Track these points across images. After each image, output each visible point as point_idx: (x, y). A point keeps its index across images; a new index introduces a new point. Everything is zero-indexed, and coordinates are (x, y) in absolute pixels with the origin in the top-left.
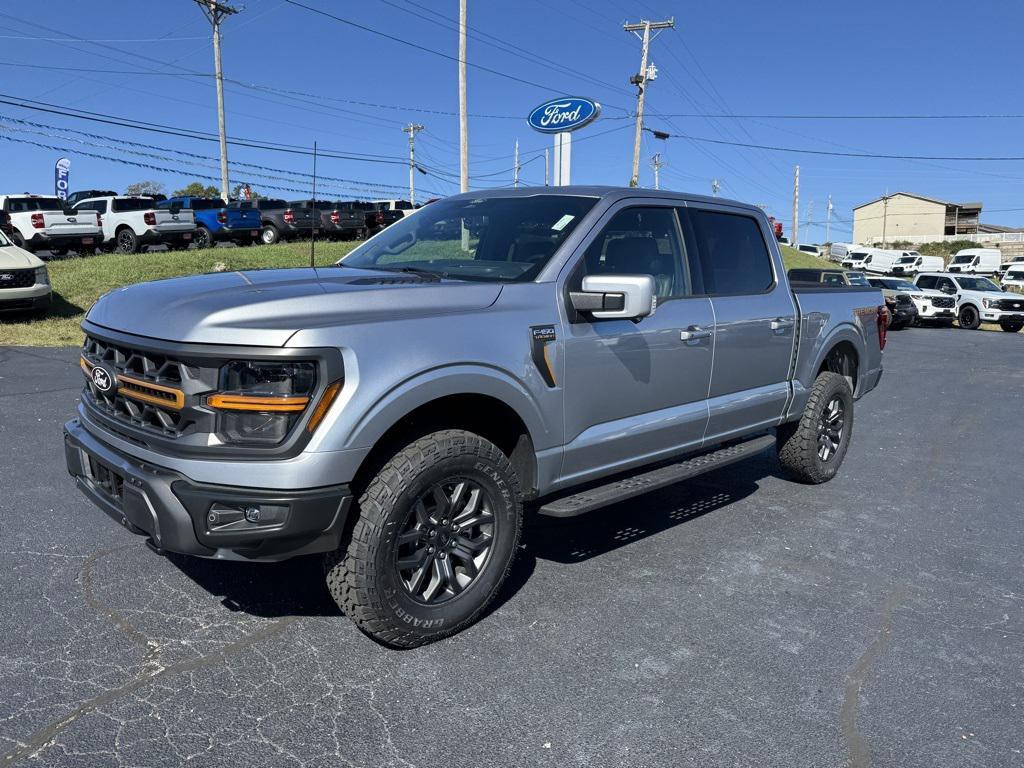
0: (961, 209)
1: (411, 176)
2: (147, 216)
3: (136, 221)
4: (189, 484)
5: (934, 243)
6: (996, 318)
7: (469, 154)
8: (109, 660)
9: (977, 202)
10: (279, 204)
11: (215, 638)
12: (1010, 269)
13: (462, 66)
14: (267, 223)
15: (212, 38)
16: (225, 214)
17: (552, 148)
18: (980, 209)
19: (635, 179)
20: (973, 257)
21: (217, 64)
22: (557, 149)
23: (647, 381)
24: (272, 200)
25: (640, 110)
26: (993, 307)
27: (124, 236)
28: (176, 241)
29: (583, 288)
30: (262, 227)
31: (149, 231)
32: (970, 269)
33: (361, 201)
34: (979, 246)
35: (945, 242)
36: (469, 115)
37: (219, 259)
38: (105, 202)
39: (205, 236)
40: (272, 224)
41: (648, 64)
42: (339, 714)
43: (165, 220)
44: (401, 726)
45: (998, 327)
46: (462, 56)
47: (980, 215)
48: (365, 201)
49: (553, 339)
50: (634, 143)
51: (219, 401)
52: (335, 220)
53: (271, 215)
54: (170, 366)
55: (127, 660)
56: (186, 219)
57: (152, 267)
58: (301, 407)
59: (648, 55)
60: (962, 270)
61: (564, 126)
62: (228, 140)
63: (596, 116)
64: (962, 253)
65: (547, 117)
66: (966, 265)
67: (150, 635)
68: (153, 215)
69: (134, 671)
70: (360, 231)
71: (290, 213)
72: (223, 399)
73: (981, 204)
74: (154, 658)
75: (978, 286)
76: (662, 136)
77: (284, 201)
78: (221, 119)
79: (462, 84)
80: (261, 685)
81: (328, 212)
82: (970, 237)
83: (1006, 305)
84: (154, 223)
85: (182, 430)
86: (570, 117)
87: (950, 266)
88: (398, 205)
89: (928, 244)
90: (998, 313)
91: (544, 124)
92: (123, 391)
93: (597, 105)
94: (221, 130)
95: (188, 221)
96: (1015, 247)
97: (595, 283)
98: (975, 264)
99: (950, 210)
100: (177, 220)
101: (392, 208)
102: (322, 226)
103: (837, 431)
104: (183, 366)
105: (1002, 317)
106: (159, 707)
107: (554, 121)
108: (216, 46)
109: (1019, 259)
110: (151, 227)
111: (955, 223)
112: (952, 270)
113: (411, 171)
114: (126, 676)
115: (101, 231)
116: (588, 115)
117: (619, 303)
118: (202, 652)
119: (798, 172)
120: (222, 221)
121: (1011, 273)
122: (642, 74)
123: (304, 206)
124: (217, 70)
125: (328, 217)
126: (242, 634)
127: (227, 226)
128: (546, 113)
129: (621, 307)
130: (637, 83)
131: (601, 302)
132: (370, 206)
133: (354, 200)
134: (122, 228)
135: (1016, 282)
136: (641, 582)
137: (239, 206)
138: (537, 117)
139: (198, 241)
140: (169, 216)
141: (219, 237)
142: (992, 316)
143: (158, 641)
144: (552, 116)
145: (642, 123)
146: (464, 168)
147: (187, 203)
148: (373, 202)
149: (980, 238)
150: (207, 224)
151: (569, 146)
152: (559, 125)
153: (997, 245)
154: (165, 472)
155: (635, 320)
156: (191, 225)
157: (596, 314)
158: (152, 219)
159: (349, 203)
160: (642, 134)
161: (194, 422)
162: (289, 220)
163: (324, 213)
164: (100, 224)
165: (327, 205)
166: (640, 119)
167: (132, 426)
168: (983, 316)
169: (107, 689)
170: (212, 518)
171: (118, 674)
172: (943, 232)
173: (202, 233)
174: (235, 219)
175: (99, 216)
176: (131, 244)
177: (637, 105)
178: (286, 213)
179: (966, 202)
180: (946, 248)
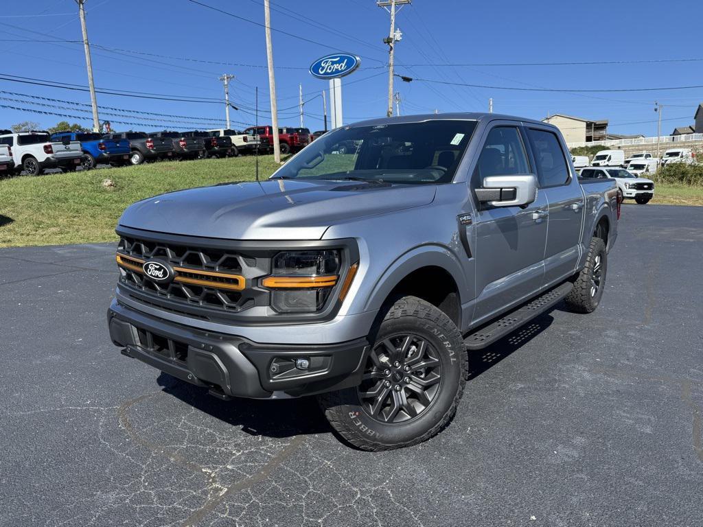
0: (595, 124)
1: (227, 111)
2: (46, 147)
3: (38, 151)
4: (251, 345)
5: (579, 147)
6: (633, 195)
7: (277, 96)
8: (181, 487)
9: (606, 119)
10: (141, 135)
11: (251, 462)
12: (631, 163)
13: (268, 31)
14: (135, 149)
15: (79, 14)
16: (103, 143)
17: (328, 90)
18: (607, 124)
19: (391, 110)
20: (607, 156)
21: (84, 33)
22: (332, 91)
23: (516, 249)
24: (136, 132)
25: (391, 62)
26: (631, 188)
27: (29, 163)
28: (68, 165)
29: (485, 186)
30: (131, 153)
31: (48, 159)
32: (605, 164)
33: (199, 131)
34: (608, 148)
35: (587, 147)
36: (274, 67)
37: (106, 177)
38: (12, 138)
39: (89, 161)
40: (138, 150)
41: (395, 30)
42: (375, 510)
43: (59, 150)
44: (423, 515)
45: (634, 201)
46: (267, 24)
47: (607, 128)
48: (203, 131)
49: (470, 223)
50: (388, 84)
51: (270, 282)
52: (183, 145)
53: (136, 143)
54: (228, 259)
55: (196, 485)
56: (75, 149)
57: (56, 185)
58: (333, 283)
59: (395, 23)
60: (601, 165)
61: (336, 74)
62: (96, 90)
63: (357, 66)
64: (600, 153)
65: (323, 68)
66: (603, 161)
67: (201, 463)
68: (50, 146)
69: (205, 493)
70: (201, 152)
71: (150, 142)
72: (276, 281)
73: (607, 121)
74: (214, 481)
75: (620, 174)
76: (407, 80)
77: (144, 133)
78: (90, 74)
79: (269, 45)
80: (305, 495)
81: (177, 140)
82: (602, 143)
83: (639, 186)
84: (51, 152)
85: (241, 306)
86: (339, 67)
87: (593, 162)
88: (226, 132)
89: (575, 149)
90: (634, 192)
91: (322, 73)
92: (178, 278)
93: (358, 58)
94: (90, 82)
95: (77, 150)
96: (630, 148)
97: (493, 182)
98: (608, 160)
99: (589, 125)
100: (68, 149)
101: (222, 135)
102: (174, 150)
103: (598, 277)
104: (241, 258)
105: (637, 195)
106: (240, 519)
107: (328, 71)
108: (82, 20)
109: (635, 156)
110: (49, 155)
111: (592, 134)
112: (594, 165)
113: (227, 108)
114: (200, 498)
115: (12, 160)
116: (352, 66)
117: (512, 194)
118: (247, 473)
119: (491, 103)
120: (102, 149)
121: (632, 166)
122: (391, 36)
123: (159, 136)
124: (85, 38)
125: (178, 143)
126: (269, 457)
127: (105, 153)
128: (323, 65)
129: (514, 198)
130: (389, 42)
131: (499, 194)
132: (206, 134)
133: (194, 130)
134: (27, 157)
135: (635, 171)
136: (520, 391)
137: (111, 138)
138: (316, 68)
139: (84, 164)
140: (62, 147)
141: (100, 161)
142: (631, 194)
143: (209, 468)
144: (327, 66)
145: (393, 71)
146: (274, 105)
147: (74, 136)
148: (208, 131)
149: (607, 143)
150: (90, 151)
151: (340, 88)
152: (332, 73)
153: (619, 148)
154: (231, 338)
155: (523, 206)
156: (79, 153)
157: (494, 203)
158: (50, 150)
159: (191, 132)
160: (393, 79)
161: (253, 299)
162: (150, 146)
163: (175, 140)
164: (11, 154)
165: (176, 135)
166: (392, 68)
167: (189, 305)
168: (625, 195)
169: (192, 510)
170: (274, 369)
171: (194, 497)
172: (585, 140)
173: (86, 158)
174: (111, 148)
175: (9, 149)
176: (35, 168)
177: (389, 58)
178: (148, 142)
179: (598, 120)
180: (587, 150)
